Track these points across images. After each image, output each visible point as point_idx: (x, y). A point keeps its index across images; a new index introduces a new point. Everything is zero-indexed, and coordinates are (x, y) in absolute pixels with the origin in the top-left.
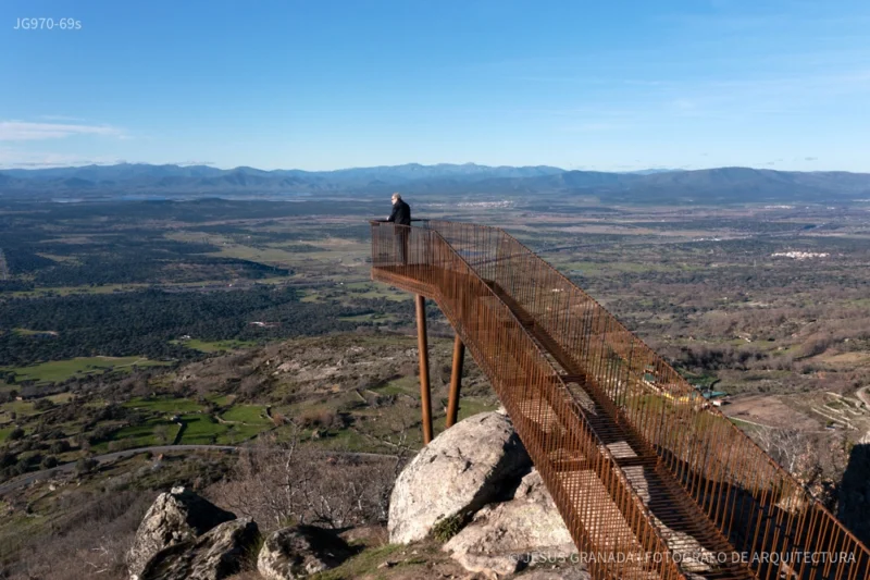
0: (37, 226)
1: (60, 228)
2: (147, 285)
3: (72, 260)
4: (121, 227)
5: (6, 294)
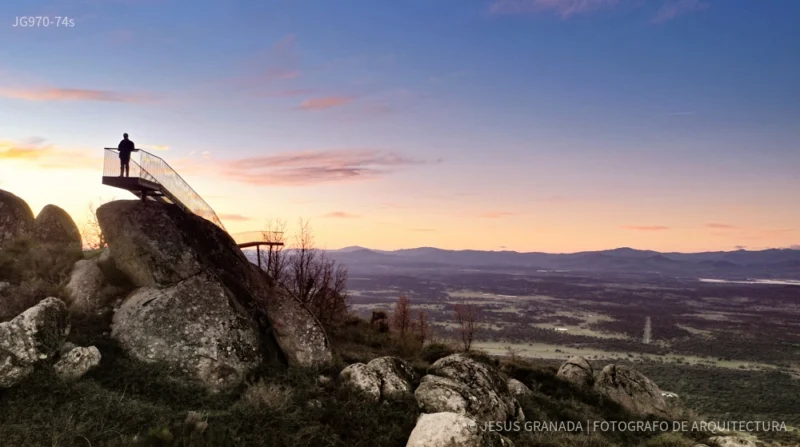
0: (682, 302)
1: (701, 305)
2: (774, 367)
3: (706, 334)
4: (759, 308)
5: (645, 355)
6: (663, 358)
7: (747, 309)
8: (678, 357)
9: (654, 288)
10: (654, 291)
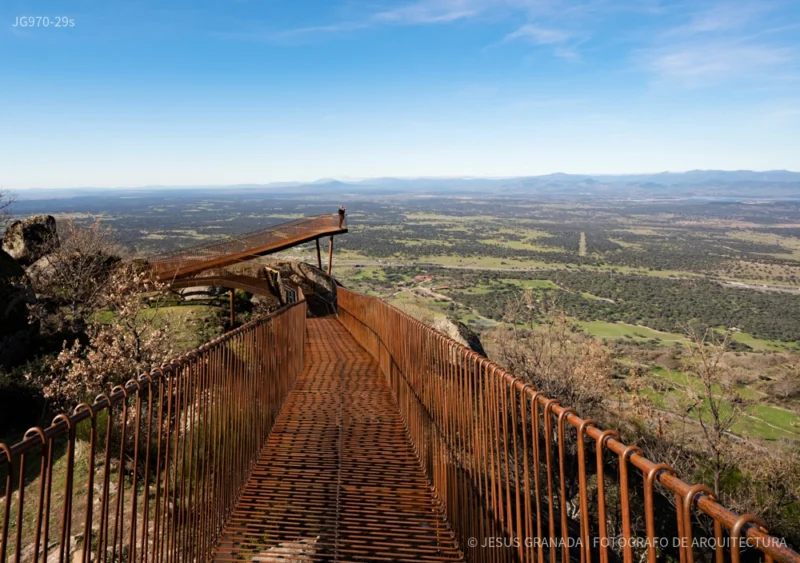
0: (613, 219)
1: (631, 221)
2: (703, 276)
3: (637, 246)
4: (685, 223)
5: (583, 266)
6: (599, 268)
7: (673, 224)
8: (612, 267)
9: (587, 207)
10: (587, 210)
